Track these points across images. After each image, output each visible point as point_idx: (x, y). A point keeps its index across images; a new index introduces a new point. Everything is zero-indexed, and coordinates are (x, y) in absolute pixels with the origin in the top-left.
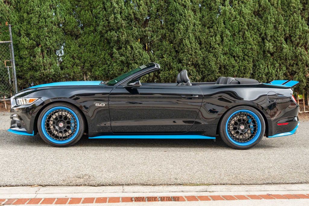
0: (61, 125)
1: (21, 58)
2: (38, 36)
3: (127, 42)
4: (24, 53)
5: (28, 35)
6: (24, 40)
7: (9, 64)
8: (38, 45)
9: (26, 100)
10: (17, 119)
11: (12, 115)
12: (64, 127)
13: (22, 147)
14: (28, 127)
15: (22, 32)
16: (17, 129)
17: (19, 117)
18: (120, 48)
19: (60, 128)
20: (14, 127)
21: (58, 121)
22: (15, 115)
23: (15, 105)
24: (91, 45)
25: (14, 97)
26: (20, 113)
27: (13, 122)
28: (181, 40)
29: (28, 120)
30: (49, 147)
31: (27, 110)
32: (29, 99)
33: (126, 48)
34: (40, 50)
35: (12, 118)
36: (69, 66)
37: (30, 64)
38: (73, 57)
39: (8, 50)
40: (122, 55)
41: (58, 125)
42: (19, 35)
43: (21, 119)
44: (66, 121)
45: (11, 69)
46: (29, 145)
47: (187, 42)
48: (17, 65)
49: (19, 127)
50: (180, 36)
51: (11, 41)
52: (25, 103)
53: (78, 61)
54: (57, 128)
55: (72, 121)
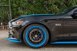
0: (36, 36)
1: (13, 11)
2: (19, 3)
3: (51, 5)
4: (15, 9)
5: (16, 3)
6: (14, 5)
7: (9, 13)
8: (19, 7)
9: (16, 23)
10: (12, 33)
11: (9, 31)
12: (38, 37)
13: (14, 48)
14: (18, 37)
15: (14, 2)
16: (12, 38)
17: (13, 32)
18: (49, 7)
19: (35, 38)
20: (10, 37)
21: (35, 34)
22: (11, 31)
23: (11, 26)
24: (38, 7)
25: (10, 22)
26: (13, 30)
27: (10, 35)
28: (71, 4)
29: (18, 34)
30: (29, 48)
31: (17, 28)
32: (18, 22)
33: (51, 7)
34: (20, 8)
35: (9, 32)
36: (30, 14)
37: (16, 13)
38: (31, 11)
39: (9, 9)
40: (49, 10)
41: (34, 36)
42: (13, 3)
43: (14, 33)
44: (39, 34)
45: (9, 15)
46: (18, 47)
47: (73, 4)
48: (12, 14)
49: (13, 37)
50: (71, 2)
51: (10, 5)
52: (16, 25)
53: (33, 12)
54: (34, 38)
55: (42, 34)
